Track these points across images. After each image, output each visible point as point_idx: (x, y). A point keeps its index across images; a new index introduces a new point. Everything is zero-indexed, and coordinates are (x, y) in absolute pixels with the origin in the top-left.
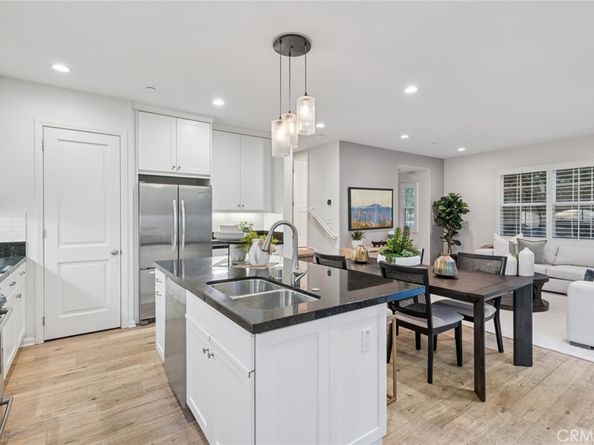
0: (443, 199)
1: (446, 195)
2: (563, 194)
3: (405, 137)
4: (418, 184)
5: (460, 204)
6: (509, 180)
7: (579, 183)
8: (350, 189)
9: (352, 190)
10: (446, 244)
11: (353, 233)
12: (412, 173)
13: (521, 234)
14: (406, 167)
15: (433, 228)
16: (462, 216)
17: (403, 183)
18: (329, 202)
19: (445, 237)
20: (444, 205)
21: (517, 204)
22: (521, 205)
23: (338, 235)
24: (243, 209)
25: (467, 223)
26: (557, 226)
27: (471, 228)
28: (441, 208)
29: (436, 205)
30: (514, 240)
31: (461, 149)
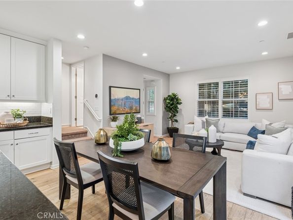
0: (169, 96)
1: (170, 94)
2: (226, 95)
3: (145, 55)
4: (156, 87)
5: (177, 99)
6: (201, 86)
7: (234, 89)
8: (110, 87)
9: (112, 88)
10: (170, 121)
11: (112, 117)
12: (152, 81)
13: (207, 116)
14: (149, 77)
15: (164, 113)
16: (179, 106)
17: (148, 87)
18: (96, 96)
19: (170, 118)
20: (169, 99)
21: (205, 100)
22: (207, 100)
23: (101, 118)
24: (13, 98)
25: (181, 109)
26: (224, 112)
27: (183, 112)
28: (168, 101)
29: (165, 100)
30: (204, 119)
31: (178, 68)
